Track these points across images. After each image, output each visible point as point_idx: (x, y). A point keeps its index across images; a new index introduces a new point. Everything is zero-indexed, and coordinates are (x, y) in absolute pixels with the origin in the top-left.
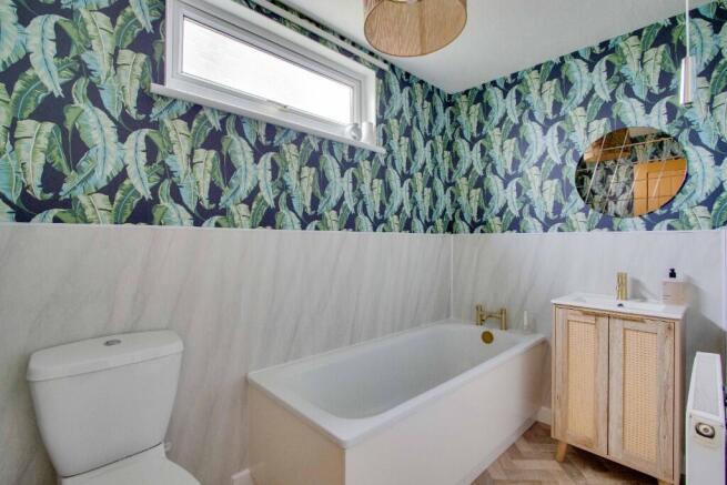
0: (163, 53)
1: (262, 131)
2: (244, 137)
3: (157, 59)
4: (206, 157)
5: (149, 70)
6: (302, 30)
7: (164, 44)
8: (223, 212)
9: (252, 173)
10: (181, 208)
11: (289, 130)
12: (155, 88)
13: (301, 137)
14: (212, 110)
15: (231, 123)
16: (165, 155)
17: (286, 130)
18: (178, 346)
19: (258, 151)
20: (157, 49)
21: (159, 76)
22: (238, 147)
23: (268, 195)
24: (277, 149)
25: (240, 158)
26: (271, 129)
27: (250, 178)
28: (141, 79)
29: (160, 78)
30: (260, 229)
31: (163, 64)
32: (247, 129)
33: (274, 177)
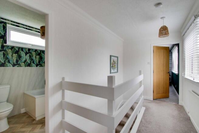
0: (6, 38)
1: (27, 50)
2: (23, 51)
3: (5, 39)
4: (15, 55)
5: (3, 42)
6: (36, 31)
7: (6, 37)
8: (19, 64)
9: (25, 57)
10: (10, 64)
11: (33, 49)
12: (5, 44)
13: (36, 50)
14: (16, 47)
15: (20, 49)
16: (7, 55)
17: (33, 50)
18: (9, 86)
19: (26, 54)
20: (5, 38)
21: (6, 42)
22: (22, 53)
23: (29, 61)
24: (31, 53)
25: (22, 55)
26: (29, 50)
27: (25, 58)
28: (2, 43)
29: (6, 43)
30: (27, 67)
31: (6, 40)
32: (24, 50)
33: (30, 58)
